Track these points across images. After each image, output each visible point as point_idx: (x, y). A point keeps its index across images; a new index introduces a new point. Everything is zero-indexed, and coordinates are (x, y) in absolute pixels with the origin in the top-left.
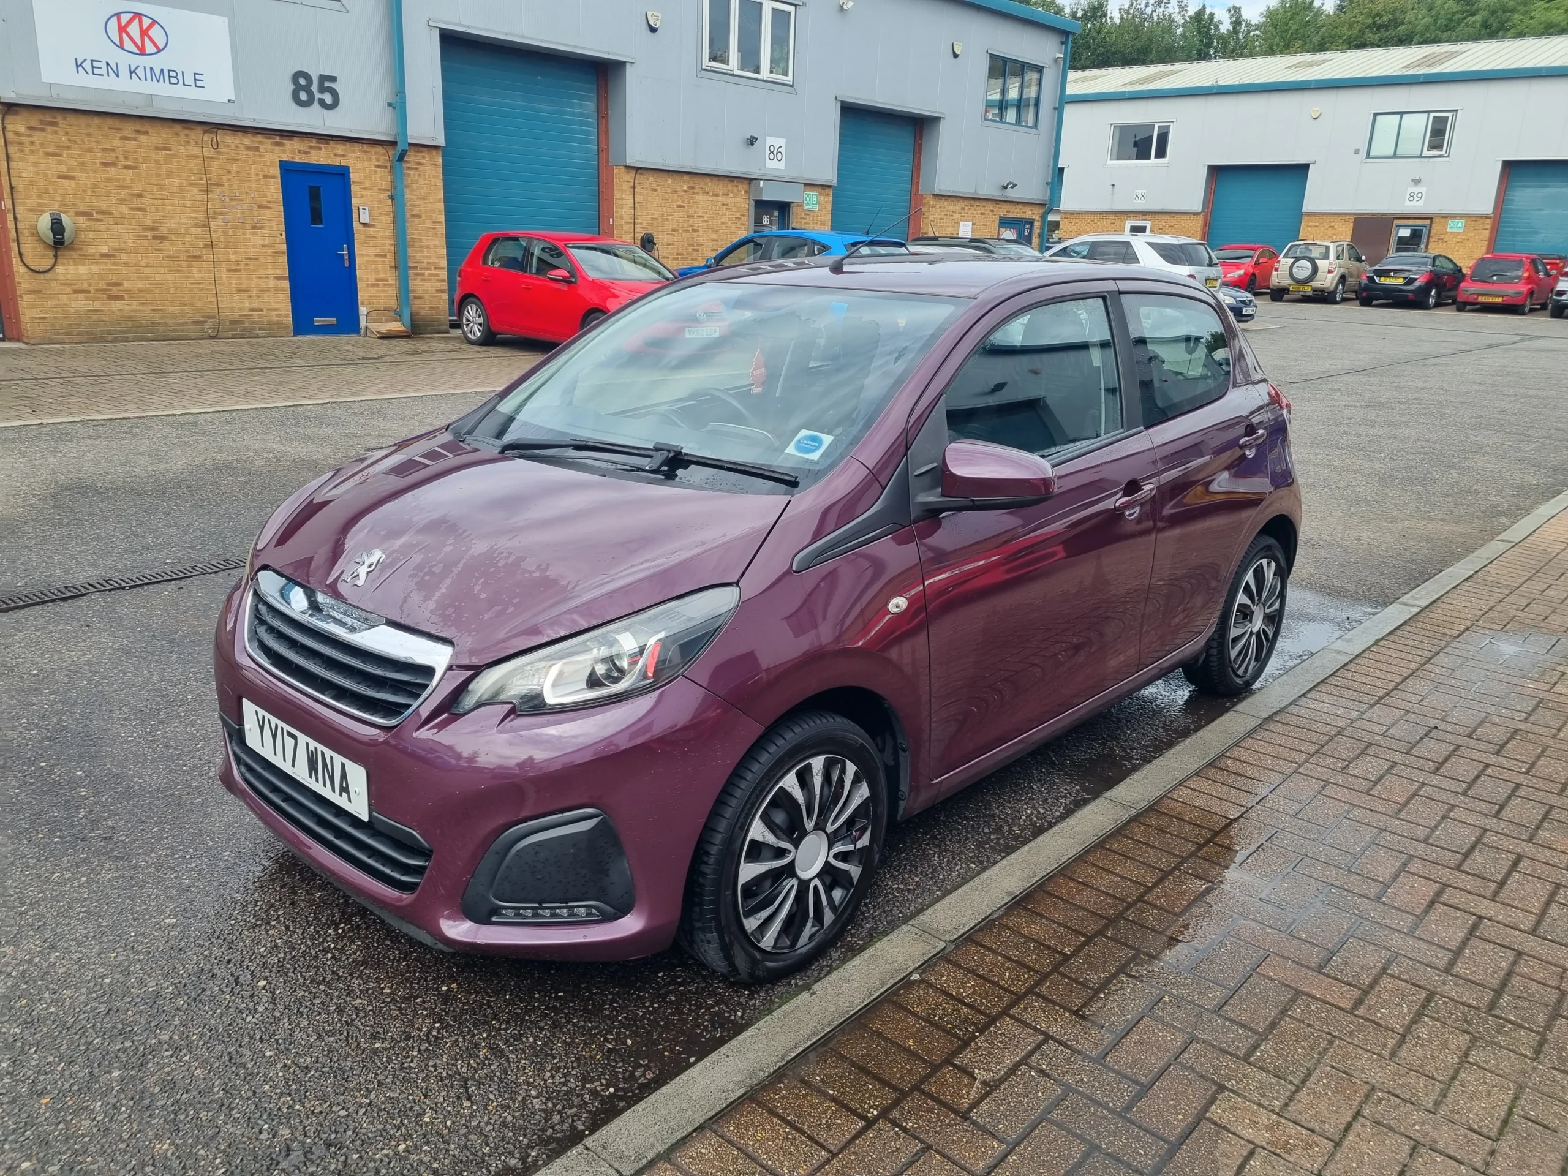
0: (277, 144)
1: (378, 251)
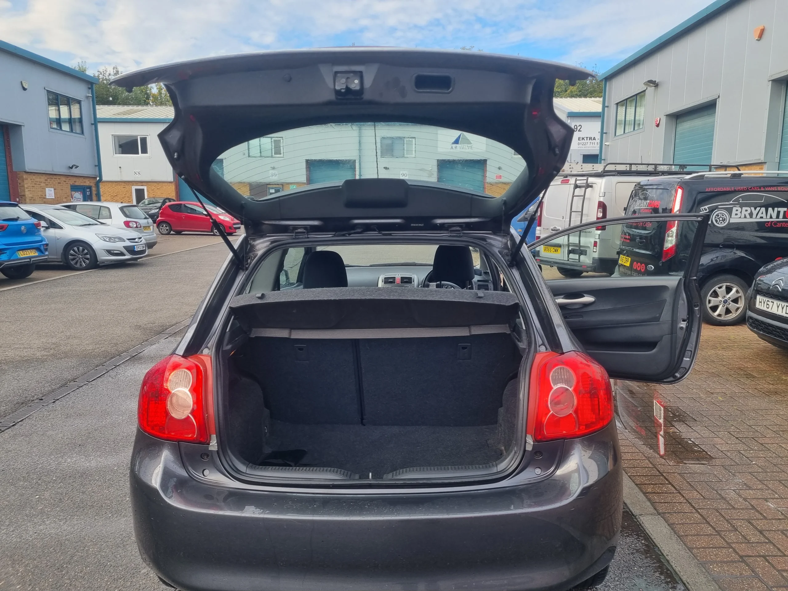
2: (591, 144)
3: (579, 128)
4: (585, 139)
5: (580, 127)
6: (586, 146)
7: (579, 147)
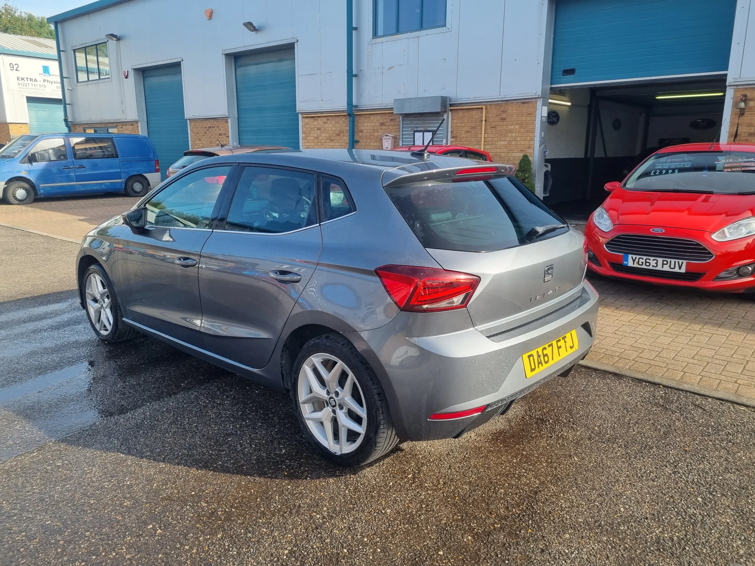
2: (33, 86)
3: (15, 67)
4: (25, 79)
5: (17, 65)
6: (28, 87)
7: (19, 88)
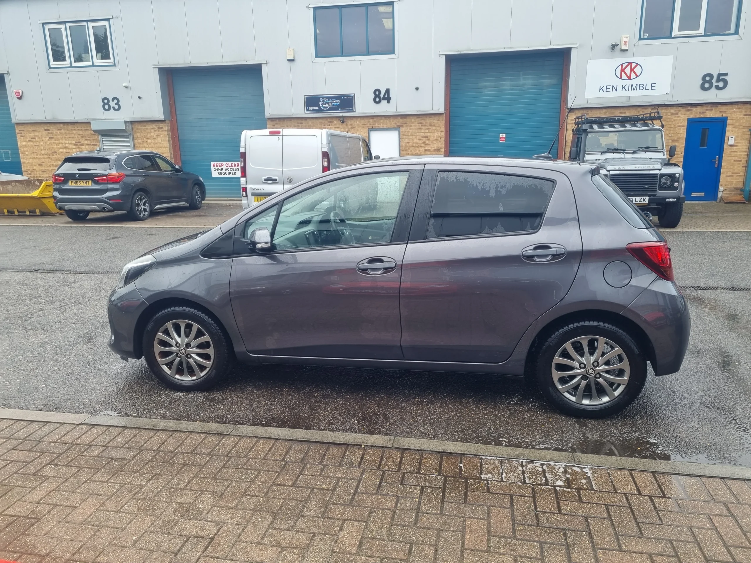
0: (688, 110)
1: (736, 158)
